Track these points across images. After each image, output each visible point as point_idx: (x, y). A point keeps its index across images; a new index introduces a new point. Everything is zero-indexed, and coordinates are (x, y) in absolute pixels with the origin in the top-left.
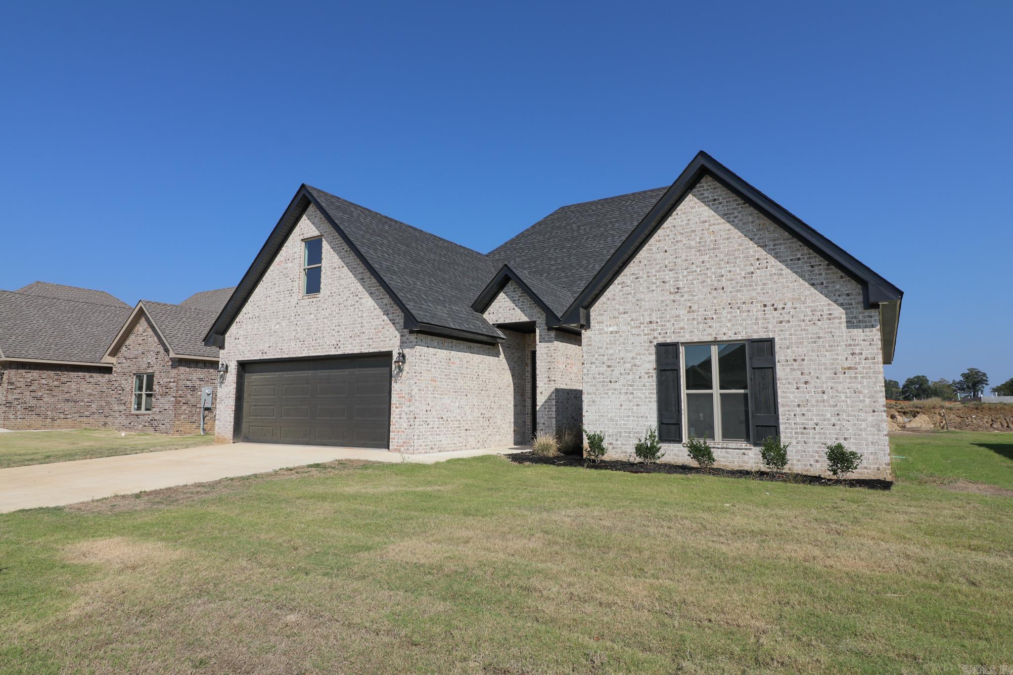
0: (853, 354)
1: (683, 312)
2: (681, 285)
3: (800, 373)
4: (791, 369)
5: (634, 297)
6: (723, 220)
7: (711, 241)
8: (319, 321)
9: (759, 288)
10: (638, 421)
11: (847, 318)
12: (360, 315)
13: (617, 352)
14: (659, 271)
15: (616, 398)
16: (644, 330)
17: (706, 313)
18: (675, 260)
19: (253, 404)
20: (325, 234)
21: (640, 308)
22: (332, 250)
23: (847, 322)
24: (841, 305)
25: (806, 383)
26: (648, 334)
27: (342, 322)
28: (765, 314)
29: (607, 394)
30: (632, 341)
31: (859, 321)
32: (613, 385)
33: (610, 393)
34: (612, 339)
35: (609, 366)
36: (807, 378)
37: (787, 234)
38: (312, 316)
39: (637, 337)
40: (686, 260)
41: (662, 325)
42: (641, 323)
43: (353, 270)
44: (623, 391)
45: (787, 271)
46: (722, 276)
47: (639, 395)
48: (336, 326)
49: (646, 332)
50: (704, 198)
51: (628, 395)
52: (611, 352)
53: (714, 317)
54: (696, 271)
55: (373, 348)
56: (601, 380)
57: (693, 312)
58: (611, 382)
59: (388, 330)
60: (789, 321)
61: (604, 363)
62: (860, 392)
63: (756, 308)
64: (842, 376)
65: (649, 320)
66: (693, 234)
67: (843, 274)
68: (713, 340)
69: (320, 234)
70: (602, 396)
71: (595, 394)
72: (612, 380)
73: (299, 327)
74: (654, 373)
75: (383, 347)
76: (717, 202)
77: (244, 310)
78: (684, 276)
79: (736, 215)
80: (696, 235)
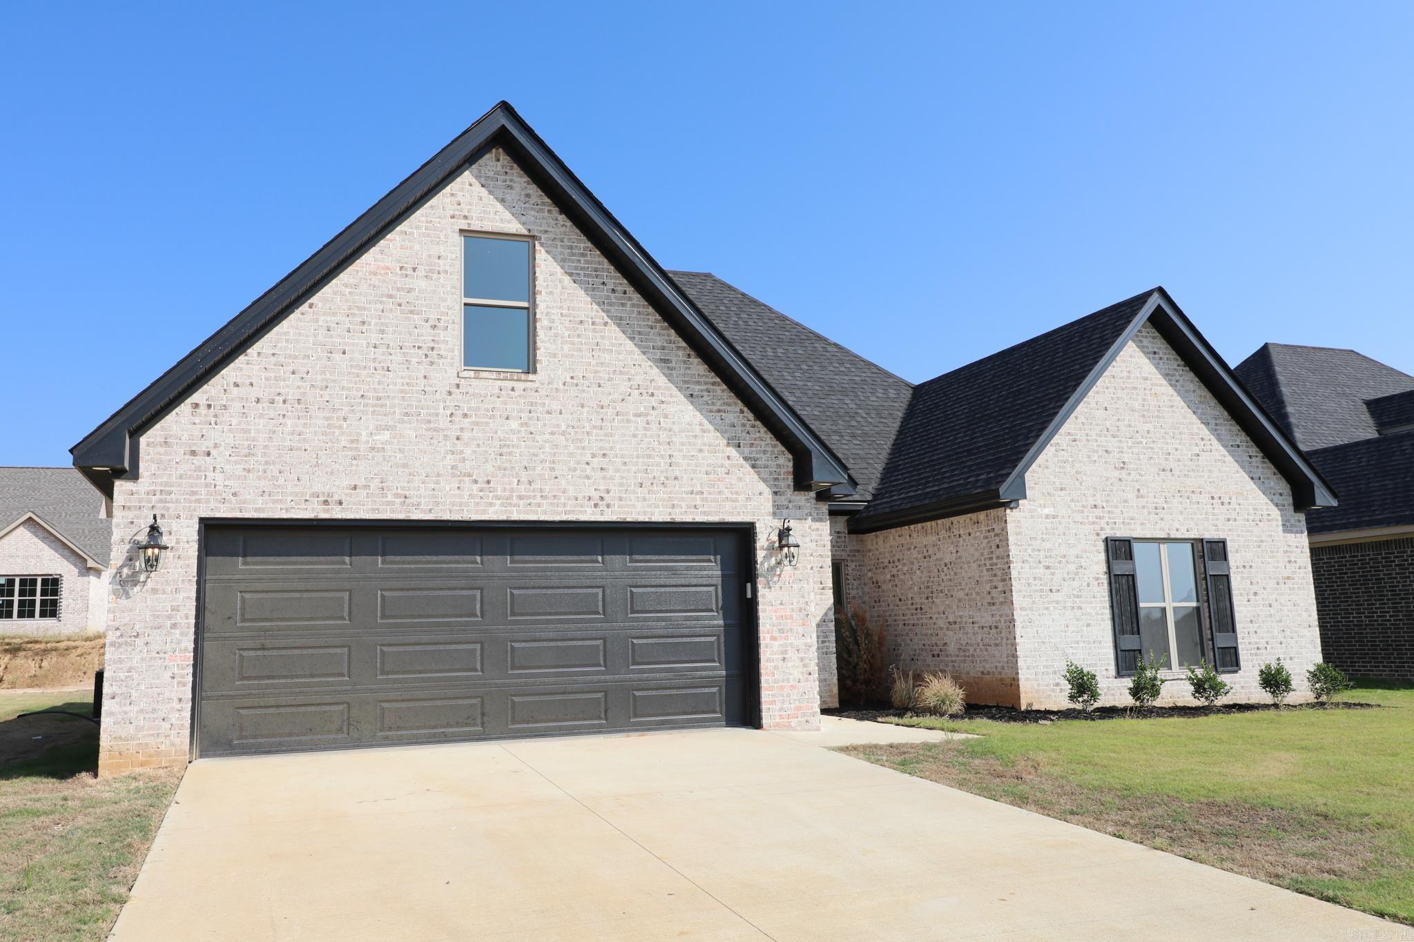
0: (1290, 562)
1: (1131, 496)
2: (1126, 460)
3: (1249, 582)
4: (1242, 577)
5: (1073, 466)
6: (1165, 382)
7: (1155, 406)
8: (539, 438)
9: (1206, 475)
10: (1090, 649)
11: (1282, 520)
12: (664, 437)
13: (1057, 545)
14: (1100, 436)
15: (1060, 615)
16: (1088, 516)
17: (1156, 500)
18: (1118, 424)
19: (249, 644)
20: (543, 236)
21: (1081, 484)
22: (567, 279)
23: (1283, 525)
24: (1277, 505)
25: (1255, 594)
26: (1094, 523)
27: (612, 448)
28: (1213, 508)
29: (1047, 609)
30: (1074, 531)
31: (1292, 526)
32: (1054, 596)
33: (1051, 606)
34: (1049, 526)
35: (1048, 568)
36: (1255, 588)
37: (1226, 413)
38: (514, 425)
39: (1080, 526)
40: (1130, 426)
41: (1109, 512)
42: (1083, 506)
43: (637, 336)
44: (1069, 604)
45: (1229, 459)
46: (1169, 454)
47: (1089, 610)
48: (594, 456)
49: (1091, 520)
50: (1144, 346)
51: (1075, 610)
52: (1048, 545)
53: (1165, 506)
54: (1141, 443)
55: (704, 513)
56: (1038, 588)
57: (1142, 497)
58: (1051, 590)
59: (740, 479)
60: (1235, 520)
61: (1040, 562)
62: (1298, 606)
63: (1205, 498)
64: (1283, 586)
65: (1093, 503)
66: (1135, 392)
67: (1276, 471)
68: (1166, 537)
69: (526, 232)
70: (1041, 612)
71: (1031, 609)
72: (1054, 588)
73: (467, 444)
74: (1104, 579)
75: (731, 514)
76: (1157, 356)
77: (229, 373)
78: (1130, 448)
79: (1178, 378)
80: (1137, 394)
